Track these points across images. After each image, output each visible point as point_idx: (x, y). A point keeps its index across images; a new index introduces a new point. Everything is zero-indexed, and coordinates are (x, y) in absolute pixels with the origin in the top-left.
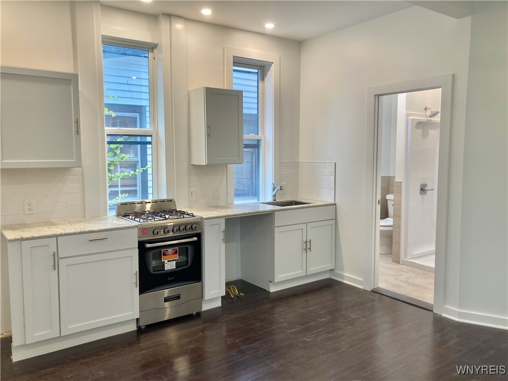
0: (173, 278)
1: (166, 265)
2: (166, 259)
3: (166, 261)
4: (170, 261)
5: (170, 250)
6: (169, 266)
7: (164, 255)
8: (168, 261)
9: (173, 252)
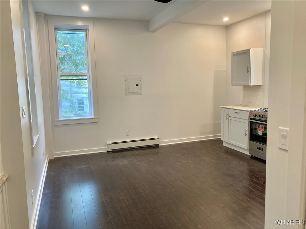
0: (261, 139)
1: (259, 132)
2: (259, 129)
7: (259, 127)
9: (262, 127)
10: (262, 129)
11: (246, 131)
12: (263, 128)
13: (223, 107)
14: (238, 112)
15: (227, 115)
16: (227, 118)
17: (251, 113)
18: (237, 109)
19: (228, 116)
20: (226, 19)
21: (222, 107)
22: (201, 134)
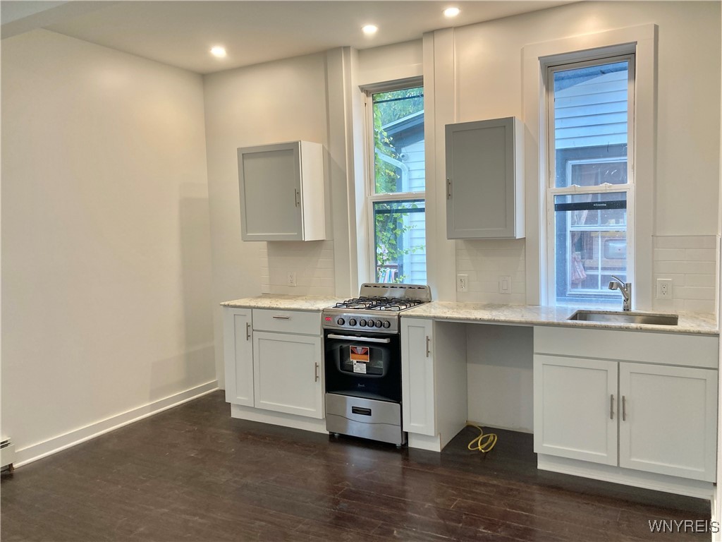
0: (363, 386)
1: (354, 366)
2: (355, 359)
3: (355, 361)
4: (360, 362)
5: (359, 349)
6: (359, 369)
7: (353, 352)
8: (357, 362)
9: (363, 351)
10: (365, 356)
11: (316, 366)
12: (366, 353)
13: (232, 303)
14: (283, 316)
15: (248, 326)
16: (248, 336)
17: (327, 315)
18: (282, 307)
19: (250, 332)
20: (219, 52)
21: (226, 303)
22: (153, 395)
